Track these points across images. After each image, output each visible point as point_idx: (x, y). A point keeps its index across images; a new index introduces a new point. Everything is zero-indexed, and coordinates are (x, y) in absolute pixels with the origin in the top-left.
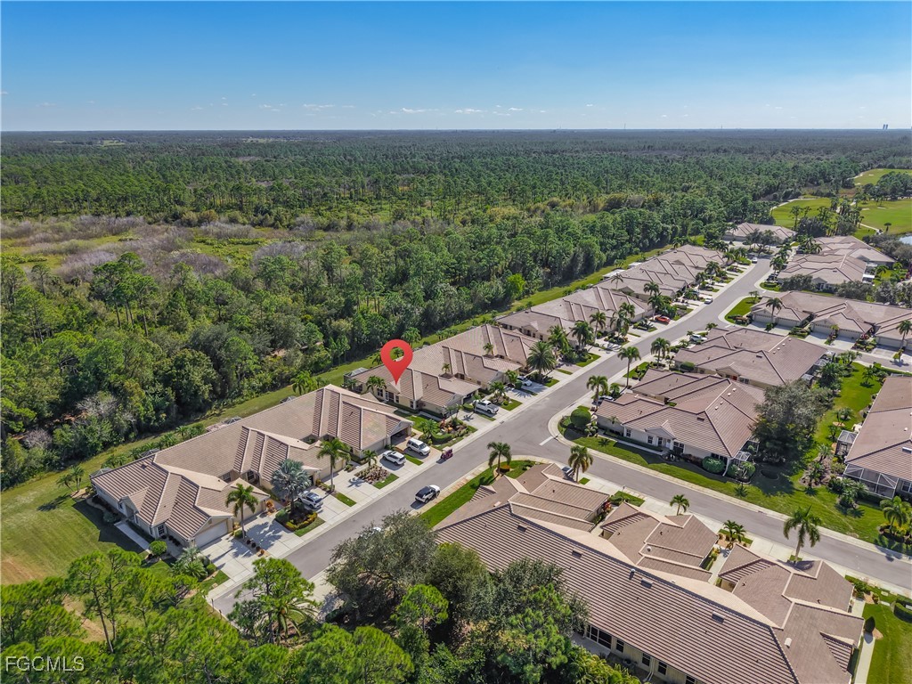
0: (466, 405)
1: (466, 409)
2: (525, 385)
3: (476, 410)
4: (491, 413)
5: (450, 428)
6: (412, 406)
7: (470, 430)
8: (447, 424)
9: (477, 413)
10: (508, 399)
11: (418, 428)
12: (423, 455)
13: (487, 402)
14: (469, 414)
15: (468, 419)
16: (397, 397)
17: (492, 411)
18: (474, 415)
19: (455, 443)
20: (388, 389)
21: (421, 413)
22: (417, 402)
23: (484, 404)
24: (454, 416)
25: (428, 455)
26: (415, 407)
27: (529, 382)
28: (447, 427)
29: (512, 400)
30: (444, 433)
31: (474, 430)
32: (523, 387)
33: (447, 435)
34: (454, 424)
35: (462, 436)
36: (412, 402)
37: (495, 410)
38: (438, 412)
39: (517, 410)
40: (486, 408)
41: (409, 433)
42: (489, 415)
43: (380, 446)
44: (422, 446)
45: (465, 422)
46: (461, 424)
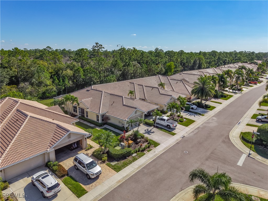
0: (147, 120)
1: (147, 124)
2: (192, 108)
3: (156, 125)
4: (170, 128)
5: (131, 142)
6: (98, 120)
7: (153, 144)
8: (129, 137)
9: (157, 127)
10: (182, 117)
11: (94, 140)
12: (90, 178)
13: (166, 118)
14: (150, 128)
15: (149, 132)
16: (87, 112)
17: (171, 126)
18: (155, 129)
19: (135, 159)
20: (81, 106)
21: (106, 126)
22: (103, 116)
23: (164, 120)
24: (135, 129)
25: (97, 177)
26: (100, 121)
27: (194, 107)
28: (127, 140)
29: (185, 118)
30: (123, 147)
31: (156, 144)
32: (190, 110)
33: (127, 149)
34: (135, 138)
35: (143, 150)
36: (98, 116)
37: (175, 125)
38: (120, 125)
39: (192, 127)
40: (165, 123)
41: (84, 146)
42: (169, 130)
43: (40, 162)
44: (91, 165)
45: (146, 135)
46: (142, 137)
